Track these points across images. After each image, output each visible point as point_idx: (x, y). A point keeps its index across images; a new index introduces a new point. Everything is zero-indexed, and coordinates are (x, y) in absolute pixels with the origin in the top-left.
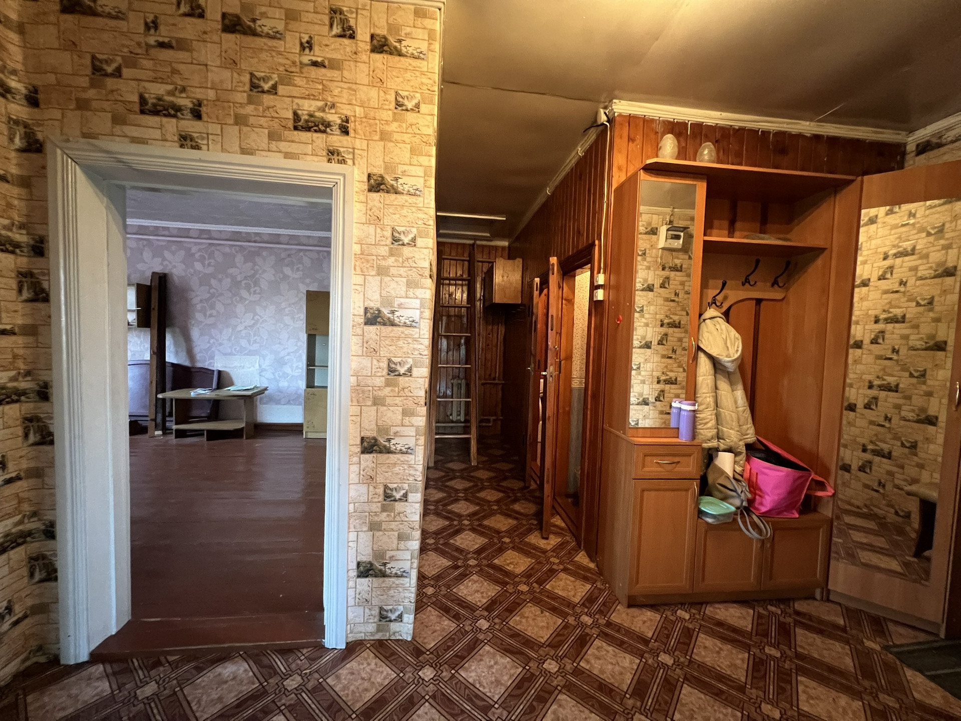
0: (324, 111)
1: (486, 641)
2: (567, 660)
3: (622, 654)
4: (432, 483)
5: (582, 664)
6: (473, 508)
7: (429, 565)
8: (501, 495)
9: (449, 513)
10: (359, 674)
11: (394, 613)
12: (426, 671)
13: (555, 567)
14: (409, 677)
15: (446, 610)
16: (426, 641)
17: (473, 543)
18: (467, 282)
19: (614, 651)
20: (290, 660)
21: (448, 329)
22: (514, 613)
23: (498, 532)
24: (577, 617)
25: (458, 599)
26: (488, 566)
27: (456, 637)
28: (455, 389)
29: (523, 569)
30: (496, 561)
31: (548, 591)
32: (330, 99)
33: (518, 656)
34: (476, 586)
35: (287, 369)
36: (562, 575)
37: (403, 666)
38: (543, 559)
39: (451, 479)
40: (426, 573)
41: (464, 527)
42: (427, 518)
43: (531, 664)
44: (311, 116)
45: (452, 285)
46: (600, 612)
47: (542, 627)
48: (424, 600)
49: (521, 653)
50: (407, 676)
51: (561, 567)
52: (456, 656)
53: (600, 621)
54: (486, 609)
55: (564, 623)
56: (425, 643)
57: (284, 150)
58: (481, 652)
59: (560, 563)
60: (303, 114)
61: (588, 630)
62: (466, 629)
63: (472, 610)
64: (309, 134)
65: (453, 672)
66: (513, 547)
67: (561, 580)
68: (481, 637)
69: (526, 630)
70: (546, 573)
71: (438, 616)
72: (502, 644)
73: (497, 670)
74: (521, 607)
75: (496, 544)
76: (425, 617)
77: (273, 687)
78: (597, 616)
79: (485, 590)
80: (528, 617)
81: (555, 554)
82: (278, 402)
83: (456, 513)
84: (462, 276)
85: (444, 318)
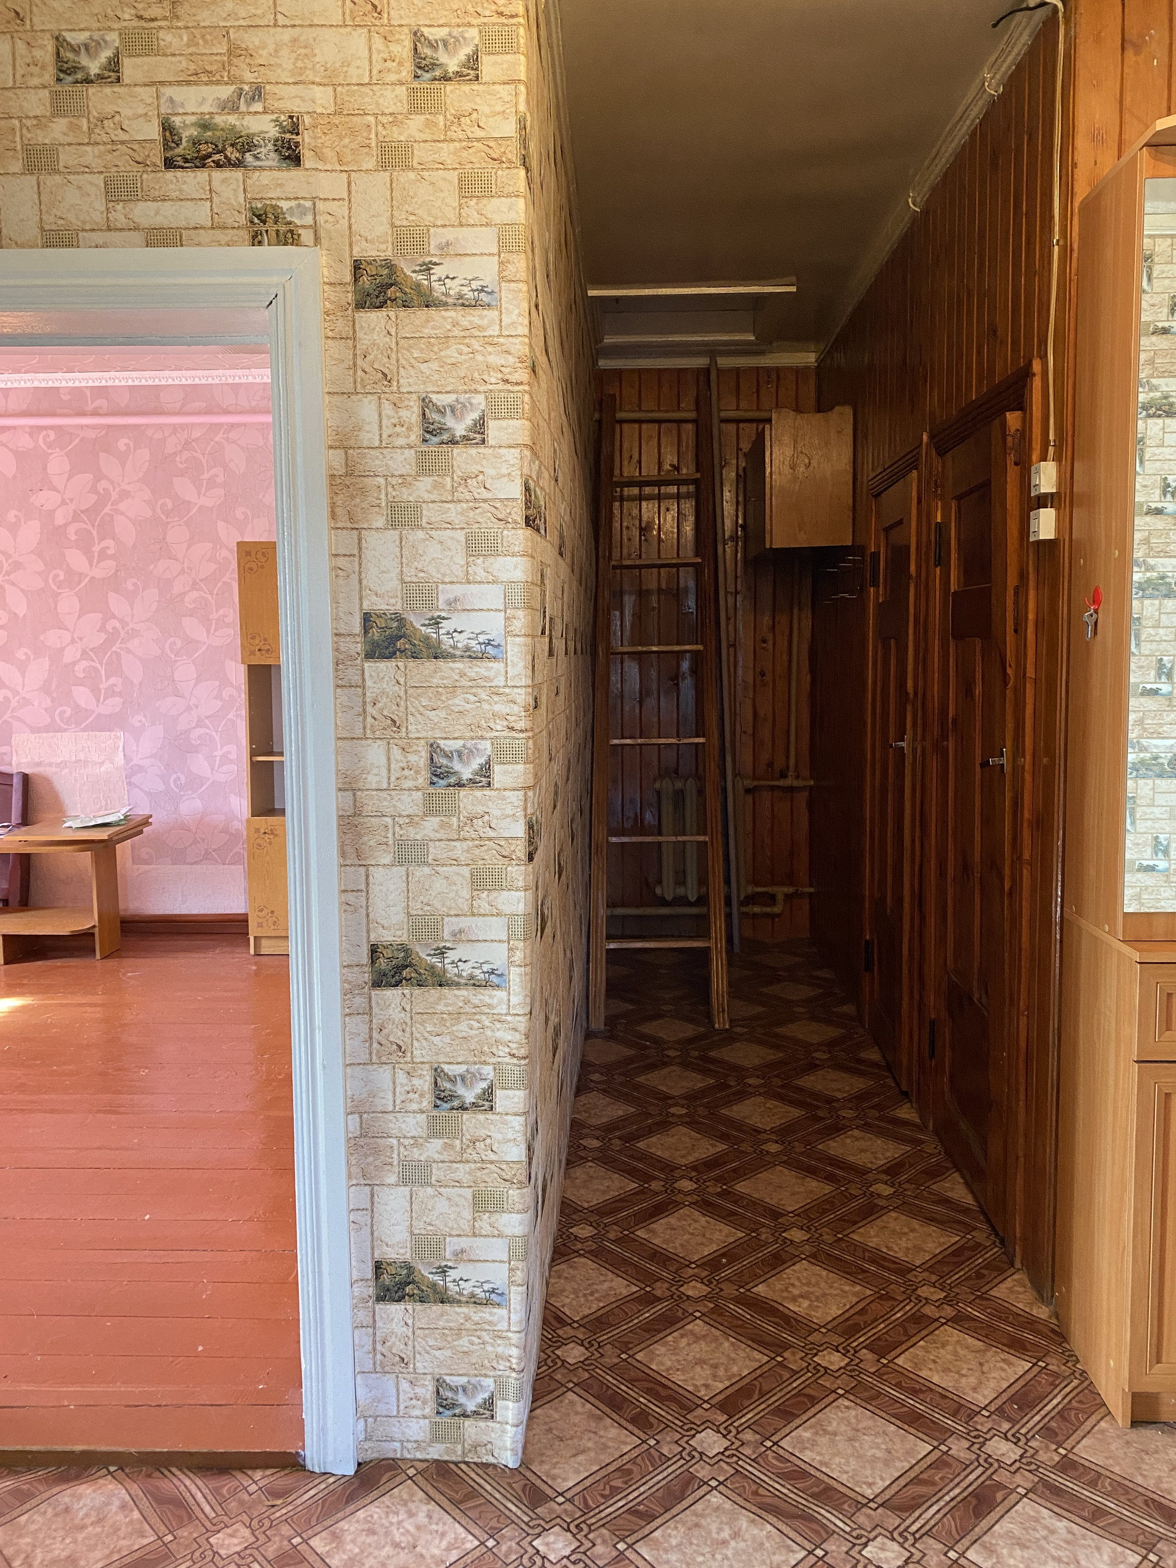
0: (235, 109)
1: (714, 1483)
2: (931, 1541)
3: (1091, 1539)
4: (596, 1077)
5: (971, 1554)
6: (707, 1148)
7: (575, 1292)
8: (796, 1113)
9: (639, 1159)
10: (387, 1534)
11: (473, 1396)
12: (552, 1538)
13: (929, 1310)
14: (510, 1551)
15: (614, 1403)
16: (556, 1471)
17: (700, 1239)
18: (692, 488)
19: (1070, 1532)
20: (224, 1491)
21: (640, 635)
22: (798, 1422)
23: (775, 1214)
24: (978, 1440)
25: (649, 1378)
26: (738, 1300)
27: (635, 1469)
28: (667, 807)
29: (835, 1311)
30: (761, 1289)
31: (901, 1372)
32: (248, 77)
33: (797, 1523)
34: (700, 1349)
35: (199, 764)
36: (951, 1334)
37: (494, 1523)
38: (897, 1291)
39: (653, 1067)
40: (567, 1311)
41: (679, 1198)
42: (579, 1172)
43: (830, 1546)
44: (205, 126)
45: (649, 498)
46: (1048, 1433)
47: (874, 1459)
48: (558, 1377)
49: (808, 1518)
50: (504, 1548)
51: (949, 1312)
52: (632, 1512)
53: (1043, 1456)
54: (723, 1407)
55: (937, 1454)
56: (554, 1478)
57: (144, 222)
58: (698, 1507)
59: (947, 1301)
60: (186, 126)
61: (1002, 1477)
62: (665, 1451)
63: (682, 1406)
64: (202, 175)
65: (621, 1546)
66: (814, 1256)
67: (943, 1346)
68: (702, 1471)
69: (826, 1464)
70: (901, 1325)
71: (591, 1416)
72: (756, 1493)
73: (736, 1553)
74: (818, 1407)
75: (766, 1244)
76: (556, 1416)
77: (187, 1547)
78: (1033, 1443)
79: (724, 1360)
80: (835, 1434)
81: (934, 1278)
82: (179, 856)
83: (659, 1160)
84: (677, 468)
85: (629, 601)
